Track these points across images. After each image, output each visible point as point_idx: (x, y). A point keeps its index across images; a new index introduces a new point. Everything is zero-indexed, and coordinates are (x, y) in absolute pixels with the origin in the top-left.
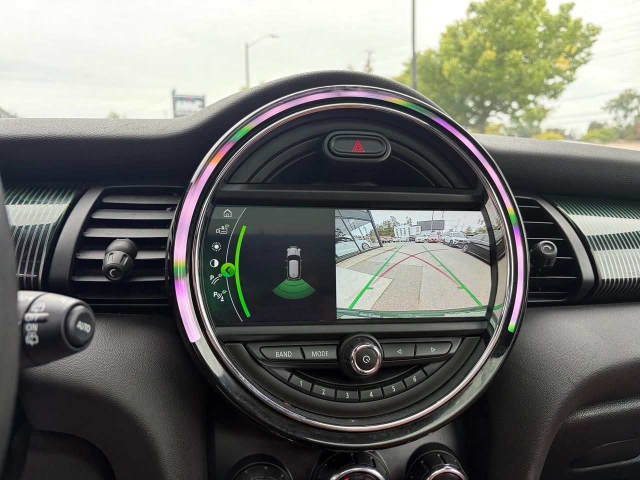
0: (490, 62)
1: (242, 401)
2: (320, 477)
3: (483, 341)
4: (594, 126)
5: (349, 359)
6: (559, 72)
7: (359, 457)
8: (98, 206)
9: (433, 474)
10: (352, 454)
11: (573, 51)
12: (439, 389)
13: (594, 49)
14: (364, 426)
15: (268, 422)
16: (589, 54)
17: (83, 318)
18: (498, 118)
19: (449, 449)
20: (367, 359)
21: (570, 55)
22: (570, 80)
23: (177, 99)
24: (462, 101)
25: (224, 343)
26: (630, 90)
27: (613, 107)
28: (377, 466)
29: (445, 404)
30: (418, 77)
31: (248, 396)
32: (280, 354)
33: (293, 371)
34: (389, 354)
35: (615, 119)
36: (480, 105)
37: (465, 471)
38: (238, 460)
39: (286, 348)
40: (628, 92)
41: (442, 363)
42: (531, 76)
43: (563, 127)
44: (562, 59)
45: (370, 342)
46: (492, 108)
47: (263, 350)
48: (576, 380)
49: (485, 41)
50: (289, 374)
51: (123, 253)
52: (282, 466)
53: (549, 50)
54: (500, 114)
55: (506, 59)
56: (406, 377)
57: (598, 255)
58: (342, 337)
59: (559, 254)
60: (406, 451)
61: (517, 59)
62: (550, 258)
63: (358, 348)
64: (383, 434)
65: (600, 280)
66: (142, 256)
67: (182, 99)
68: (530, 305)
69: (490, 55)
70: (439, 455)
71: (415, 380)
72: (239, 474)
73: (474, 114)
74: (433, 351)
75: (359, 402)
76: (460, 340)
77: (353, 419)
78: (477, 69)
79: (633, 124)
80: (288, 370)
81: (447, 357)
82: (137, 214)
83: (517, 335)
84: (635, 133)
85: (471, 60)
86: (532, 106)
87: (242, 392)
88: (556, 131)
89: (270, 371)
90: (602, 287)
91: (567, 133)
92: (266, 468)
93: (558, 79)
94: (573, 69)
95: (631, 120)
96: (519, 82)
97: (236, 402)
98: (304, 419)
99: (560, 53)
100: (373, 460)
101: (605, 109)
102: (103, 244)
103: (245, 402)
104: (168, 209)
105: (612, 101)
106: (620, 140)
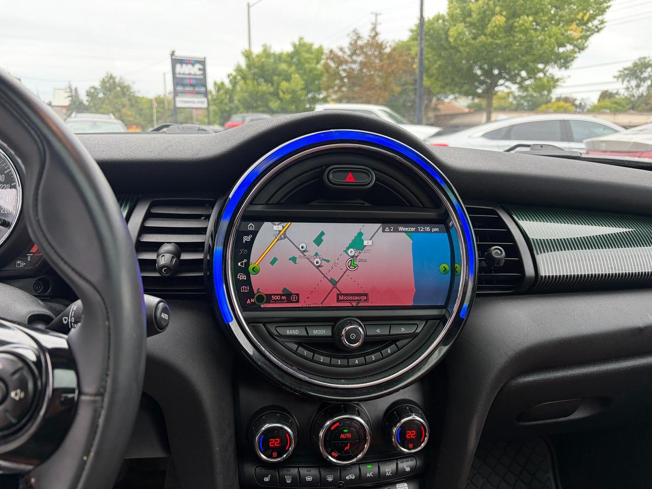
0: (499, 27)
1: (262, 365)
2: (318, 422)
3: (441, 323)
4: (605, 95)
5: (340, 336)
6: (570, 40)
7: (347, 407)
8: (148, 216)
9: (402, 421)
10: (342, 406)
11: (586, 18)
12: (407, 359)
13: (607, 16)
14: (352, 384)
15: (281, 380)
16: (602, 22)
17: (164, 310)
18: (506, 87)
19: (417, 404)
20: (353, 336)
21: (582, 23)
22: (582, 49)
23: (176, 61)
24: (471, 69)
25: (249, 323)
26: (645, 58)
27: (626, 76)
28: (361, 414)
29: (411, 369)
30: (425, 43)
31: (267, 362)
32: (290, 332)
33: (300, 344)
34: (371, 332)
35: (628, 88)
36: (488, 73)
37: (427, 420)
38: (257, 410)
39: (294, 328)
40: (643, 60)
41: (411, 339)
42: (542, 43)
43: (574, 96)
44: (574, 26)
45: (355, 324)
46: (500, 76)
47: (277, 329)
48: (511, 353)
49: (495, 6)
50: (297, 346)
51: (172, 255)
52: (290, 415)
53: (561, 16)
54: (508, 84)
55: (516, 24)
56: (382, 350)
57: (539, 258)
58: (335, 320)
59: (507, 256)
60: (384, 404)
61: (527, 25)
62: (499, 260)
63: (348, 328)
64: (364, 391)
65: (539, 276)
66: (185, 256)
67: (182, 61)
68: (479, 295)
69: (499, 20)
70: (408, 408)
71: (389, 351)
72: (259, 419)
73: (482, 83)
74: (403, 330)
75: (348, 367)
76: (424, 322)
77: (343, 379)
78: (485, 35)
79: (645, 94)
80: (296, 343)
81: (414, 336)
82: (179, 222)
83: (466, 320)
84: (647, 104)
85: (481, 25)
86: (541, 75)
87: (263, 359)
88: (566, 100)
89: (283, 344)
90: (540, 283)
91: (577, 103)
92: (278, 415)
93: (569, 47)
94: (586, 38)
95: (643, 89)
96: (529, 50)
97: (259, 366)
98: (307, 379)
99: (572, 21)
100: (358, 410)
101: (618, 78)
102: (155, 247)
103: (265, 366)
104: (203, 218)
105: (625, 69)
106: (632, 111)
